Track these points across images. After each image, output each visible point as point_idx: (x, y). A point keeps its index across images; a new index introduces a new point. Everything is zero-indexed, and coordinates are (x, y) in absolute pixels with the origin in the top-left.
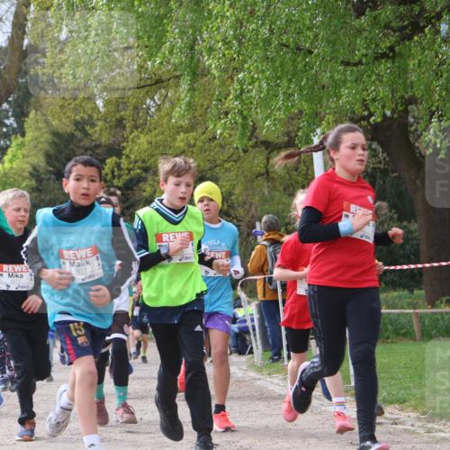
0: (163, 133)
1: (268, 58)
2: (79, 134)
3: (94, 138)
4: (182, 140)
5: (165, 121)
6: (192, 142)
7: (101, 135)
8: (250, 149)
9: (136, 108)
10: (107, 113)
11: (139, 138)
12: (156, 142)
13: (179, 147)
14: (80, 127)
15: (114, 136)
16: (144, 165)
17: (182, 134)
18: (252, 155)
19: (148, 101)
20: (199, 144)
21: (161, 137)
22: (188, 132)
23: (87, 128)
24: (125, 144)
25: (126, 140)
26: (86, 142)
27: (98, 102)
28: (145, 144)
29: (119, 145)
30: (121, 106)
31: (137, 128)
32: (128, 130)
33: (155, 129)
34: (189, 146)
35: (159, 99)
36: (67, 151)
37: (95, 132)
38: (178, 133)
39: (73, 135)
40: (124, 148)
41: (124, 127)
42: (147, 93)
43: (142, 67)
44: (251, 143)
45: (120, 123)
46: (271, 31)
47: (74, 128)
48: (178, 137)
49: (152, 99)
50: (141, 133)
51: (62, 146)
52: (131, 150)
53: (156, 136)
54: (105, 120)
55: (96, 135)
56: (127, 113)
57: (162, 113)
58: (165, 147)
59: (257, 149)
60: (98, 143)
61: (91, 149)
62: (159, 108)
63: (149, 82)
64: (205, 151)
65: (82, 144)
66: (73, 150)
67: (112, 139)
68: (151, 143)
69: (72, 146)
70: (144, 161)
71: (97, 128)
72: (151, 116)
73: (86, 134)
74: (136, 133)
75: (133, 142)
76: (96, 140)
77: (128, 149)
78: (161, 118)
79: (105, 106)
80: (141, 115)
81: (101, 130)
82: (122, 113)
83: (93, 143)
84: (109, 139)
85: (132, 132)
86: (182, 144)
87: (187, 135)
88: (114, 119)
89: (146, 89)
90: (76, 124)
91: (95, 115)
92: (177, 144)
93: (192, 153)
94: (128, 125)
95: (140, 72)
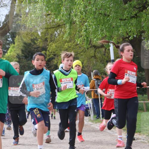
0: (60, 43)
1: (95, 18)
2: (32, 43)
3: (37, 45)
4: (67, 45)
5: (61, 39)
6: (70, 46)
7: (40, 43)
8: (89, 48)
9: (51, 35)
10: (42, 36)
11: (52, 45)
12: (58, 46)
13: (65, 48)
14: (33, 41)
15: (44, 44)
16: (54, 54)
17: (67, 44)
18: (90, 50)
19: (55, 32)
20: (72, 46)
21: (60, 44)
22: (69, 43)
23: (35, 41)
24: (48, 47)
25: (48, 45)
26: (35, 46)
27: (39, 33)
28: (54, 46)
29: (46, 47)
30: (46, 34)
31: (52, 41)
32: (49, 42)
33: (58, 41)
34: (69, 47)
35: (59, 32)
36: (29, 49)
37: (38, 43)
38: (65, 43)
39: (30, 43)
40: (47, 48)
41: (47, 41)
42: (55, 29)
43: (53, 21)
44: (90, 46)
45: (46, 40)
46: (96, 9)
47: (31, 41)
48: (65, 44)
49: (57, 32)
50: (53, 43)
51: (27, 47)
53: (58, 44)
54: (41, 39)
55: (38, 44)
56: (48, 36)
57: (60, 36)
58: (61, 47)
59: (91, 48)
60: (39, 46)
61: (36, 48)
62: (59, 35)
63: (56, 26)
64: (74, 49)
65: (33, 47)
66: (30, 49)
67: (43, 45)
68: (56, 46)
69: (30, 47)
70: (54, 52)
71: (39, 41)
72: (56, 37)
73: (35, 43)
74: (51, 43)
75: (50, 45)
76: (38, 45)
77: (49, 48)
78: (59, 38)
79: (41, 34)
80: (53, 37)
81: (40, 42)
82: (47, 36)
83: (37, 46)
84: (42, 45)
85: (50, 43)
86: (67, 47)
87: (68, 44)
88: (44, 38)
89: (55, 28)
90: (32, 40)
91: (38, 37)
92: (65, 47)
93: (70, 49)
94: (49, 40)
95: (53, 23)
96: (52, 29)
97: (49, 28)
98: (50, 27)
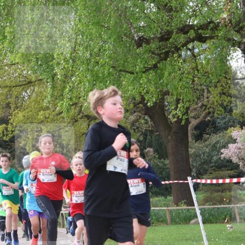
0: (31, 111)
1: (89, 70)
4: (42, 115)
5: (33, 104)
6: (47, 116)
8: (79, 120)
9: (17, 97)
11: (18, 113)
12: (28, 116)
13: (40, 119)
17: (42, 112)
18: (80, 123)
19: (24, 93)
20: (51, 117)
21: (30, 113)
22: (45, 110)
24: (10, 117)
25: (11, 115)
28: (22, 117)
29: (7, 118)
30: (9, 96)
31: (17, 108)
32: (12, 109)
33: (27, 109)
34: (46, 118)
35: (30, 92)
38: (40, 111)
40: (10, 119)
41: (10, 108)
43: (20, 75)
44: (79, 116)
45: (8, 106)
46: (91, 55)
48: (40, 113)
49: (26, 92)
50: (19, 111)
52: (14, 120)
53: (27, 113)
56: (12, 100)
57: (31, 100)
58: (32, 118)
59: (83, 119)
62: (29, 97)
63: (24, 83)
64: (55, 121)
67: (3, 114)
68: (25, 116)
72: (25, 102)
74: (17, 111)
75: (15, 116)
77: (12, 120)
78: (30, 102)
80: (19, 101)
82: (9, 100)
85: (14, 110)
86: (42, 117)
87: (44, 112)
88: (5, 103)
89: (22, 87)
92: (39, 117)
93: (48, 122)
94: (12, 106)
95: (19, 77)
96: (17, 87)
97: (14, 87)
98: (15, 85)
